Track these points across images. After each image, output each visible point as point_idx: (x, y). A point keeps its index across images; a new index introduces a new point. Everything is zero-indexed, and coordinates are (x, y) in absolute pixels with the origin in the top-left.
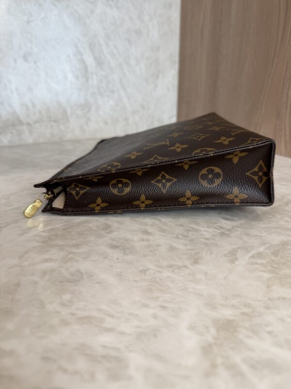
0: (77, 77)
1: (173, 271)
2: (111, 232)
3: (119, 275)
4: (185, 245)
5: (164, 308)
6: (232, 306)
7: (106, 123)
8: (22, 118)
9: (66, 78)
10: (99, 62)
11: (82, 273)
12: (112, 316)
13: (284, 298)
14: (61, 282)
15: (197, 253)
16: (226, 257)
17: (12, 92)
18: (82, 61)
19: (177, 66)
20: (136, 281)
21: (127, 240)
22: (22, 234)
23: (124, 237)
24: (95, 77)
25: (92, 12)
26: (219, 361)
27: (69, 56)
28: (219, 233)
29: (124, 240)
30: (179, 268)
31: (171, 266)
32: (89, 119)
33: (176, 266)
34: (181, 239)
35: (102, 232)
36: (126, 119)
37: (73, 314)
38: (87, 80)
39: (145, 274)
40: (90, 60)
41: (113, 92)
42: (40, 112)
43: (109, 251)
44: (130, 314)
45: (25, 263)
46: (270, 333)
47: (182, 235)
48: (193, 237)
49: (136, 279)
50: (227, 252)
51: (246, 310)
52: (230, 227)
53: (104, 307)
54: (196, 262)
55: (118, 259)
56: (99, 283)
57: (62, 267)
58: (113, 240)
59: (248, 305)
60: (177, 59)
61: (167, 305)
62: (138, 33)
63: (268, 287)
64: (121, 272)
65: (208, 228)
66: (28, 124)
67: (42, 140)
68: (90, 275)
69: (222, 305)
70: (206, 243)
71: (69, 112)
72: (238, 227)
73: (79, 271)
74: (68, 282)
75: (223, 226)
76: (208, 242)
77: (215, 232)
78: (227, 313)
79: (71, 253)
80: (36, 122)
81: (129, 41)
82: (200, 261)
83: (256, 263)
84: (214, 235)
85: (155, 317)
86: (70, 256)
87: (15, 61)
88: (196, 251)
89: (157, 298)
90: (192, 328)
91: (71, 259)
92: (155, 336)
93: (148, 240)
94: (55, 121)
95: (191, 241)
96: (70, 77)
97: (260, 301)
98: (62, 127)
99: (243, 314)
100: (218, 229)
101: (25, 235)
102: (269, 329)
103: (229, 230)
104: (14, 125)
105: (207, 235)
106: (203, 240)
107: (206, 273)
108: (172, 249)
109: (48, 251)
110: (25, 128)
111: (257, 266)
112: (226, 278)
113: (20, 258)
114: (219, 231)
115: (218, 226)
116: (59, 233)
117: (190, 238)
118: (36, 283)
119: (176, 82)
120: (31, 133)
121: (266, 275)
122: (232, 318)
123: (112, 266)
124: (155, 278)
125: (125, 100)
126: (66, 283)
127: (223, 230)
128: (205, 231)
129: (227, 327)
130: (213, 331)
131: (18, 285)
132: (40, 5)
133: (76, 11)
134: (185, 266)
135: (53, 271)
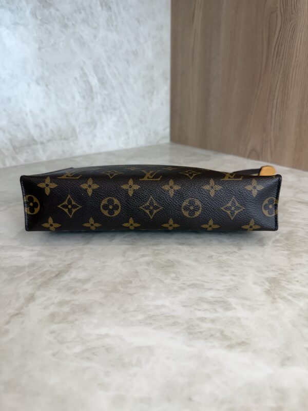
0: (84, 98)
1: (228, 255)
3: (196, 260)
5: (234, 275)
6: (273, 270)
7: (110, 138)
8: (36, 138)
9: (74, 98)
10: (103, 82)
11: (172, 261)
12: (207, 282)
13: (300, 264)
14: (163, 267)
17: (27, 115)
18: (87, 82)
19: (169, 82)
24: (99, 96)
25: (95, 36)
26: (276, 296)
27: (76, 78)
30: (231, 253)
31: (226, 253)
32: (95, 136)
33: (229, 252)
36: (127, 133)
37: (184, 284)
38: (92, 99)
40: (94, 81)
41: (115, 109)
42: (52, 131)
43: (180, 247)
44: (217, 280)
45: (130, 259)
46: (297, 281)
49: (209, 262)
51: (281, 272)
53: (199, 278)
55: (189, 251)
56: (187, 266)
57: (156, 259)
59: (281, 270)
60: (168, 76)
61: (235, 274)
62: (135, 53)
63: (289, 259)
66: (42, 143)
67: (54, 158)
68: (179, 262)
69: (267, 271)
71: (78, 130)
73: (169, 260)
78: (271, 274)
79: (156, 250)
80: (49, 141)
81: (128, 62)
82: (242, 248)
83: (277, 246)
85: (232, 280)
86: (156, 252)
87: (29, 85)
90: (255, 283)
91: (158, 254)
92: (237, 289)
94: (65, 139)
96: (78, 97)
97: (287, 266)
98: (72, 144)
99: (280, 274)
101: (113, 241)
102: (296, 280)
104: (29, 145)
107: (249, 255)
110: (39, 147)
111: (278, 248)
112: (262, 256)
113: (124, 256)
118: (147, 270)
119: (168, 97)
120: (44, 151)
121: (286, 252)
122: (275, 276)
123: (188, 256)
124: (220, 260)
125: (126, 116)
126: (166, 268)
129: (273, 281)
130: (267, 283)
131: (137, 272)
132: (50, 33)
133: (81, 37)
134: (235, 252)
135: (152, 262)
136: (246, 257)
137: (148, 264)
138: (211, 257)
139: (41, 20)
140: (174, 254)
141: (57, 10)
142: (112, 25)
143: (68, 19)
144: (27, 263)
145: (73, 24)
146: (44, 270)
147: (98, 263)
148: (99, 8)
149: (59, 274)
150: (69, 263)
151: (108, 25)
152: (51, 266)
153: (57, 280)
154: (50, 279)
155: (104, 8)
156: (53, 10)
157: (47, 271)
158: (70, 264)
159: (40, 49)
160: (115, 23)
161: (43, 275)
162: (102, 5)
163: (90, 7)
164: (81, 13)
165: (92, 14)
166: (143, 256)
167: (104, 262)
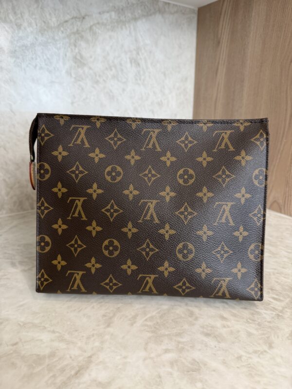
1: (259, 357)
2: (196, 319)
3: (224, 363)
4: (257, 329)
11: (198, 363)
14: (188, 372)
15: (268, 338)
16: (289, 339)
20: (238, 367)
21: (212, 327)
22: (132, 325)
23: (210, 324)
28: (276, 315)
29: (211, 327)
30: (262, 353)
31: (255, 352)
33: (259, 351)
34: (251, 323)
35: (190, 319)
39: (241, 360)
43: (205, 339)
45: (152, 355)
47: (250, 319)
48: (259, 321)
49: (238, 366)
50: (288, 335)
52: (280, 308)
54: (271, 346)
55: (216, 347)
56: (214, 371)
57: (180, 357)
58: (203, 327)
62: (160, 104)
64: (224, 360)
65: (266, 310)
68: (205, 365)
70: (270, 327)
72: (286, 308)
73: (194, 360)
74: (193, 371)
75: (276, 307)
76: (271, 325)
77: (272, 314)
79: (179, 342)
82: (273, 345)
84: (273, 318)
86: (180, 346)
88: (266, 336)
89: (259, 382)
91: (183, 348)
93: (228, 327)
95: (259, 324)
100: (273, 311)
101: (135, 325)
103: (281, 311)
105: (268, 318)
106: (266, 323)
107: (282, 357)
108: (249, 334)
109: (162, 341)
113: (145, 349)
114: (274, 313)
115: (271, 307)
116: (159, 321)
117: (257, 323)
118: (171, 374)
123: (215, 354)
124: (250, 364)
126: (191, 372)
127: (277, 312)
128: (265, 314)
131: (160, 377)
132: (83, 89)
133: (111, 91)
134: (265, 351)
135: (176, 361)
136: (279, 360)
137: (172, 363)
138: (239, 358)
139: (75, 78)
140: (200, 350)
141: (90, 68)
142: (140, 80)
143: (100, 76)
144: (47, 351)
145: (104, 80)
146: (65, 363)
147: (119, 357)
148: (129, 65)
149: (79, 371)
150: (89, 354)
151: (136, 80)
152: (71, 357)
153: (77, 381)
154: (69, 378)
155: (133, 64)
156: (86, 69)
157: (67, 365)
158: (90, 357)
159: (72, 103)
160: (143, 77)
161: (63, 370)
162: (131, 62)
163: (121, 64)
164: (111, 70)
165: (122, 70)
166: (167, 351)
167: (125, 357)
